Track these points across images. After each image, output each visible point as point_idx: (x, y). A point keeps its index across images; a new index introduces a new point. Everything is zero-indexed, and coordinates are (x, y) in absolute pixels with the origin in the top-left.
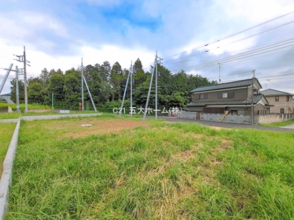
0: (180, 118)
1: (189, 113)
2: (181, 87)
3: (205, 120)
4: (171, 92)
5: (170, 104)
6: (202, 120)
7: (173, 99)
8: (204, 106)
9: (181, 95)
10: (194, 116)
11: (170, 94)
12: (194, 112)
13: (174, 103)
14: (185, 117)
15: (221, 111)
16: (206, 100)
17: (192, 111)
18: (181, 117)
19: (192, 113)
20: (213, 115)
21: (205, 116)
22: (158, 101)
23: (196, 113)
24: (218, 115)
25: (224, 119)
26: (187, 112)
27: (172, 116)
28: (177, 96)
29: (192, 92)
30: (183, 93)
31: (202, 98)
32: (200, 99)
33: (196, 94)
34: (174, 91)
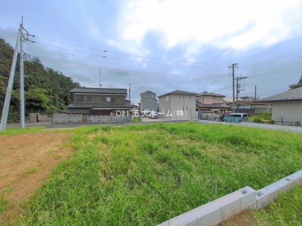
1: (72, 116)
2: (42, 82)
3: (93, 121)
6: (89, 122)
7: (33, 97)
8: (90, 108)
9: (45, 93)
10: (79, 119)
12: (79, 115)
13: (34, 104)
14: (67, 120)
15: (107, 113)
16: (91, 102)
17: (74, 114)
18: (59, 122)
19: (77, 115)
20: (101, 116)
21: (93, 118)
23: (81, 115)
24: (106, 116)
25: (111, 120)
26: (69, 115)
27: (38, 121)
28: (40, 93)
29: (71, 91)
30: (46, 91)
31: (85, 99)
32: (83, 100)
33: (77, 95)
34: (33, 86)
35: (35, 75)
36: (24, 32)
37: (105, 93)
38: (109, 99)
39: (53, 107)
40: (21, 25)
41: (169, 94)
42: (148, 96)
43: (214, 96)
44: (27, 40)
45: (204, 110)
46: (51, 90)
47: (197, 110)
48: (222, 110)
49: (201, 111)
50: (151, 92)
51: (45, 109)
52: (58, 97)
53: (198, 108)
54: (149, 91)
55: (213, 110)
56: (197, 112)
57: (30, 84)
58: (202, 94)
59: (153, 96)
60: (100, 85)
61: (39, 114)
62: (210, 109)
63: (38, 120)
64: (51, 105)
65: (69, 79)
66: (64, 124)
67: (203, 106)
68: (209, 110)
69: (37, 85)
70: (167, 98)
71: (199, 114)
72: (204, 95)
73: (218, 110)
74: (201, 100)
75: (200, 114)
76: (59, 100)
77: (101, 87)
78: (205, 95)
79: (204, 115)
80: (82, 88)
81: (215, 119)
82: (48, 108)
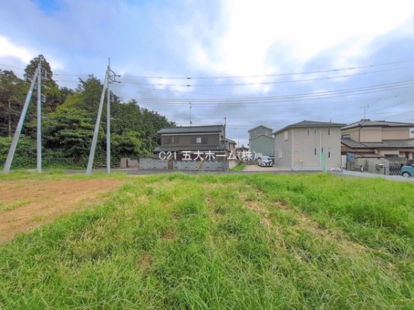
0: (143, 169)
1: (157, 161)
2: (136, 124)
3: (180, 169)
4: (121, 131)
5: (120, 148)
6: (175, 169)
7: (126, 141)
8: (177, 152)
9: (137, 136)
10: (165, 166)
11: (120, 133)
13: (127, 148)
14: (152, 167)
16: (178, 145)
18: (145, 168)
20: (190, 162)
21: (180, 164)
22: (98, 144)
23: (168, 161)
25: (200, 167)
26: (154, 160)
27: (127, 167)
28: (132, 137)
29: (158, 132)
30: (139, 134)
31: (173, 142)
32: (170, 142)
33: (165, 136)
34: (126, 129)
35: (129, 118)
36: (111, 74)
37: (197, 132)
38: (199, 140)
39: (146, 151)
40: (109, 67)
41: (288, 129)
42: (260, 133)
43: (385, 126)
44: (115, 81)
45: (359, 153)
46: (144, 133)
47: (343, 153)
48: (407, 154)
49: (353, 155)
50: (264, 128)
51: (138, 153)
52: (151, 140)
53: (346, 149)
54: (261, 127)
55: (383, 153)
56: (344, 157)
57: (124, 127)
58: (357, 125)
59: (267, 133)
60: (191, 123)
61: (129, 159)
62: (376, 151)
63: (129, 165)
64: (144, 149)
65: (163, 118)
66: (149, 171)
67: (359, 146)
68: (373, 153)
69: (130, 128)
70: (286, 134)
71: (347, 160)
72: (360, 126)
73: (397, 152)
74: (354, 135)
75: (351, 160)
76: (152, 144)
77: (192, 125)
78: (362, 126)
79: (361, 162)
80: (178, 127)
81: (378, 170)
82: (141, 152)
